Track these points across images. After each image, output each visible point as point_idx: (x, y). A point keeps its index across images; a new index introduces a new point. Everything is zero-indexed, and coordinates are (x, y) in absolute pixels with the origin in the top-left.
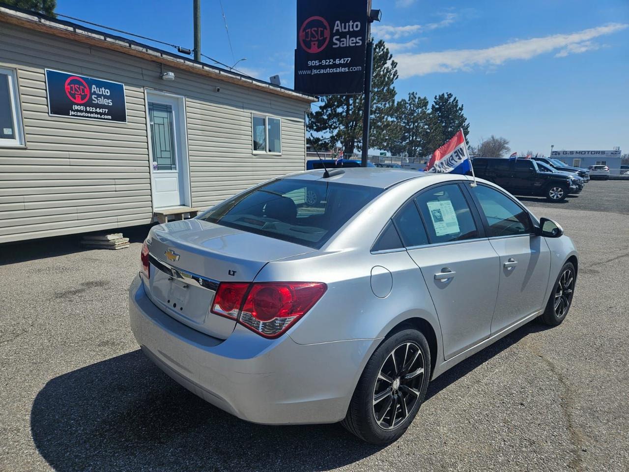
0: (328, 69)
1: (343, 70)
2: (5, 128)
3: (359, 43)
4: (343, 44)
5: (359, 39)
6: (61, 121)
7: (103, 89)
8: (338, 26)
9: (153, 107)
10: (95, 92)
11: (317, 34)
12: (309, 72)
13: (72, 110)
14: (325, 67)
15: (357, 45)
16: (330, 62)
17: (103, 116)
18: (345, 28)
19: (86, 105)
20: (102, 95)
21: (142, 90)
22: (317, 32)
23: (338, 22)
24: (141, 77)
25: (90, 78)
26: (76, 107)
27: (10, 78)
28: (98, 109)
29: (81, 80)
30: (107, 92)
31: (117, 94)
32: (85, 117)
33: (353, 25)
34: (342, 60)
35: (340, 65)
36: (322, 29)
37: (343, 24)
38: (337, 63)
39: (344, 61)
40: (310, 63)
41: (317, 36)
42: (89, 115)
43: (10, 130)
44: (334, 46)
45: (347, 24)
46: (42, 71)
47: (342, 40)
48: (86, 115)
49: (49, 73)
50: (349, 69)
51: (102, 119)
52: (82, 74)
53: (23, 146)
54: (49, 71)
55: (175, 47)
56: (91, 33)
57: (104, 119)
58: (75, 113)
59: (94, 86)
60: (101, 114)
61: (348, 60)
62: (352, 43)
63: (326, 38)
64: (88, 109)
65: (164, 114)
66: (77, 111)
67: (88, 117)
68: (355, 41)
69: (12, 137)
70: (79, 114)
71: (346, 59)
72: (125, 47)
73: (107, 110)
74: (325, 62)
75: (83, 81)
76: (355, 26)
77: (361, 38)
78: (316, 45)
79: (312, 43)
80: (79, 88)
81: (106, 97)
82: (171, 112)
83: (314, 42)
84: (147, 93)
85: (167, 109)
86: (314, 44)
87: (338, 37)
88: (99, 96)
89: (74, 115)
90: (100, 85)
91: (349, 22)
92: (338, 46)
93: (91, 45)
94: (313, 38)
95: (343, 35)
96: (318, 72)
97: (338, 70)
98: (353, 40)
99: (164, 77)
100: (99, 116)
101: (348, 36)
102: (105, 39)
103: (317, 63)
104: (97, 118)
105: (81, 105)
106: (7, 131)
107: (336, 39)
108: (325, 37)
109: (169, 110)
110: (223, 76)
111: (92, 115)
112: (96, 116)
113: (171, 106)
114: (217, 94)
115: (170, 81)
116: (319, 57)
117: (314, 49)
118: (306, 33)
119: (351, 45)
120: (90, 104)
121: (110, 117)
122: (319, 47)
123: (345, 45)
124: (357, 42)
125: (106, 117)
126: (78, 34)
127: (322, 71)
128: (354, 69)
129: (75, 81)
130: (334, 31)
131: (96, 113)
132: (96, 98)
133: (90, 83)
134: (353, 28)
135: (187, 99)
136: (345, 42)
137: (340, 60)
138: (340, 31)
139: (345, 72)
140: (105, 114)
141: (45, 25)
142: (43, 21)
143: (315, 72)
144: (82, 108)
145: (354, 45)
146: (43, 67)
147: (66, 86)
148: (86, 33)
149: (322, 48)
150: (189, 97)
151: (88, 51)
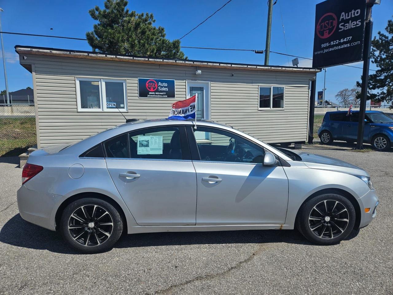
0: (335, 47)
1: (346, 46)
2: (121, 104)
3: (359, 24)
4: (346, 28)
5: (359, 22)
6: (144, 100)
7: (164, 84)
8: (343, 16)
9: (192, 89)
10: (160, 85)
11: (329, 25)
12: (322, 52)
13: (149, 95)
14: (333, 46)
15: (357, 26)
16: (336, 42)
17: (163, 96)
18: (348, 16)
19: (155, 92)
20: (164, 86)
21: (184, 81)
22: (328, 24)
23: (343, 13)
24: (184, 75)
25: (158, 79)
26: (150, 93)
27: (124, 84)
28: (161, 93)
29: (153, 81)
30: (166, 85)
31: (171, 85)
32: (155, 97)
33: (354, 13)
34: (346, 39)
35: (345, 43)
36: (332, 21)
37: (347, 14)
38: (341, 42)
39: (347, 39)
40: (323, 46)
41: (328, 26)
42: (157, 96)
43: (123, 105)
44: (340, 31)
45: (350, 13)
46: (137, 79)
47: (345, 25)
48: (155, 96)
49: (139, 80)
50: (350, 45)
51: (162, 97)
52: (154, 78)
53: (127, 111)
54: (140, 79)
55: (253, 51)
56: (156, 59)
57: (164, 97)
58: (150, 96)
59: (160, 83)
60: (162, 95)
61: (350, 38)
62: (353, 26)
63: (335, 26)
64: (156, 93)
65: (199, 92)
66: (151, 95)
67: (156, 97)
68: (355, 24)
69: (124, 108)
70: (152, 96)
71: (348, 38)
72: (173, 62)
73: (165, 93)
74: (333, 43)
75: (154, 81)
76: (356, 13)
77: (360, 20)
78: (327, 32)
79: (325, 32)
80: (153, 85)
81: (165, 87)
82: (203, 90)
83: (326, 31)
84: (187, 82)
85: (201, 89)
86: (326, 32)
87: (343, 24)
88: (162, 87)
89: (149, 97)
90: (162, 82)
91: (351, 11)
92: (343, 30)
93: (160, 64)
94: (325, 28)
95: (347, 21)
96: (328, 51)
97: (342, 47)
98: (354, 23)
99: (197, 73)
100: (161, 96)
101: (350, 21)
102: (163, 61)
103: (328, 44)
104: (161, 97)
105: (153, 92)
106: (122, 106)
107: (341, 26)
108: (333, 25)
109: (202, 89)
110: (234, 67)
111: (158, 96)
112: (160, 96)
113: (203, 87)
114: (233, 78)
115: (199, 74)
116: (329, 40)
117: (326, 36)
118: (321, 26)
119: (352, 27)
120: (157, 91)
121: (167, 96)
122: (329, 33)
123: (348, 28)
124: (357, 24)
125: (164, 96)
126: (150, 61)
127: (331, 49)
128: (355, 44)
129: (151, 82)
130: (340, 20)
131: (160, 95)
132: (160, 88)
133: (158, 81)
134: (354, 14)
135: (211, 83)
136: (348, 26)
137: (343, 40)
138: (345, 19)
139: (347, 47)
140: (164, 95)
141: (135, 60)
142: (135, 58)
143: (326, 51)
144: (153, 93)
145: (355, 26)
146: (137, 77)
147: (147, 84)
148: (154, 60)
149: (332, 33)
150: (212, 81)
151: (158, 67)
